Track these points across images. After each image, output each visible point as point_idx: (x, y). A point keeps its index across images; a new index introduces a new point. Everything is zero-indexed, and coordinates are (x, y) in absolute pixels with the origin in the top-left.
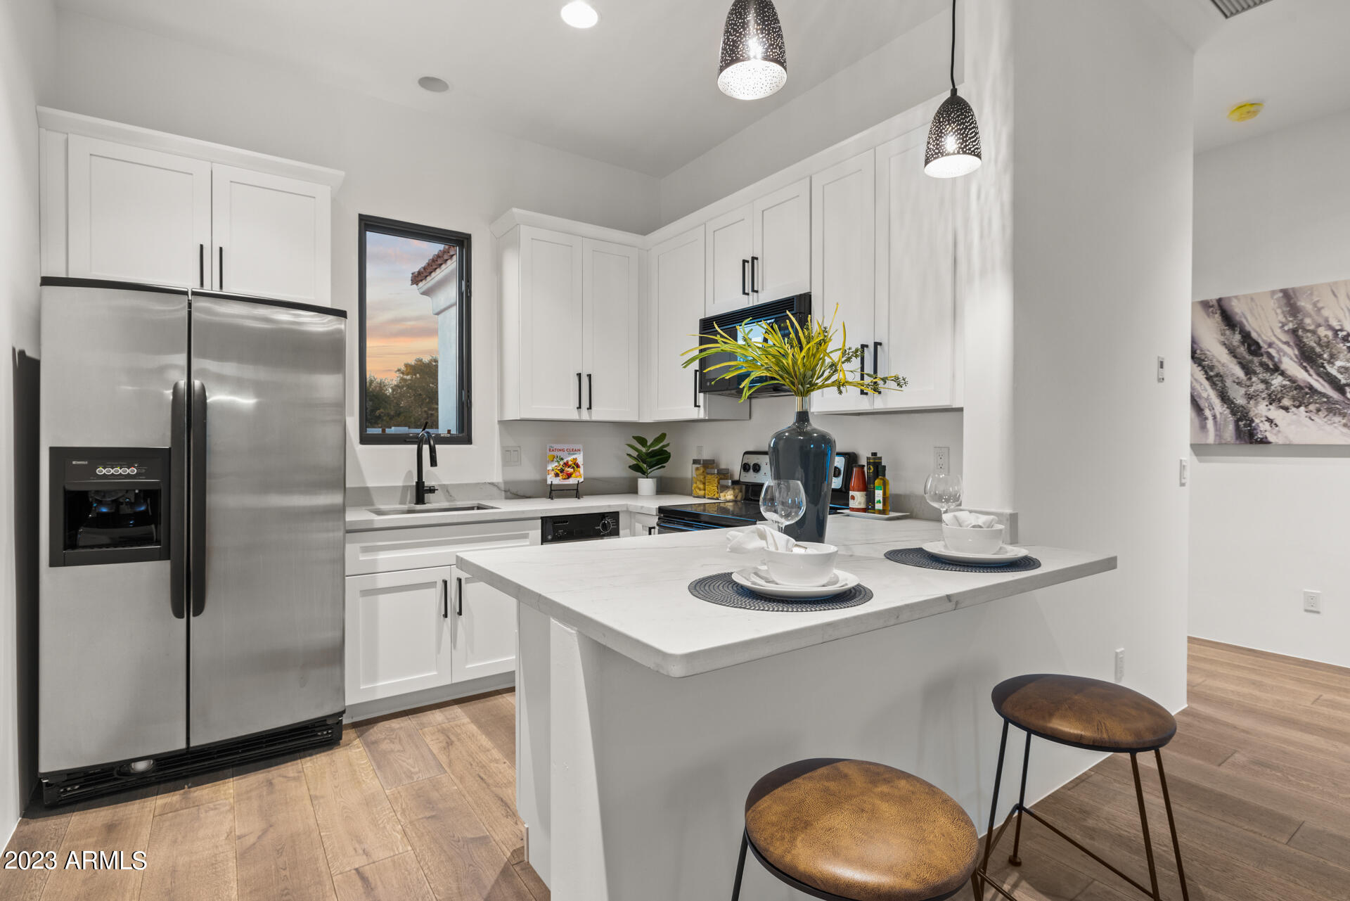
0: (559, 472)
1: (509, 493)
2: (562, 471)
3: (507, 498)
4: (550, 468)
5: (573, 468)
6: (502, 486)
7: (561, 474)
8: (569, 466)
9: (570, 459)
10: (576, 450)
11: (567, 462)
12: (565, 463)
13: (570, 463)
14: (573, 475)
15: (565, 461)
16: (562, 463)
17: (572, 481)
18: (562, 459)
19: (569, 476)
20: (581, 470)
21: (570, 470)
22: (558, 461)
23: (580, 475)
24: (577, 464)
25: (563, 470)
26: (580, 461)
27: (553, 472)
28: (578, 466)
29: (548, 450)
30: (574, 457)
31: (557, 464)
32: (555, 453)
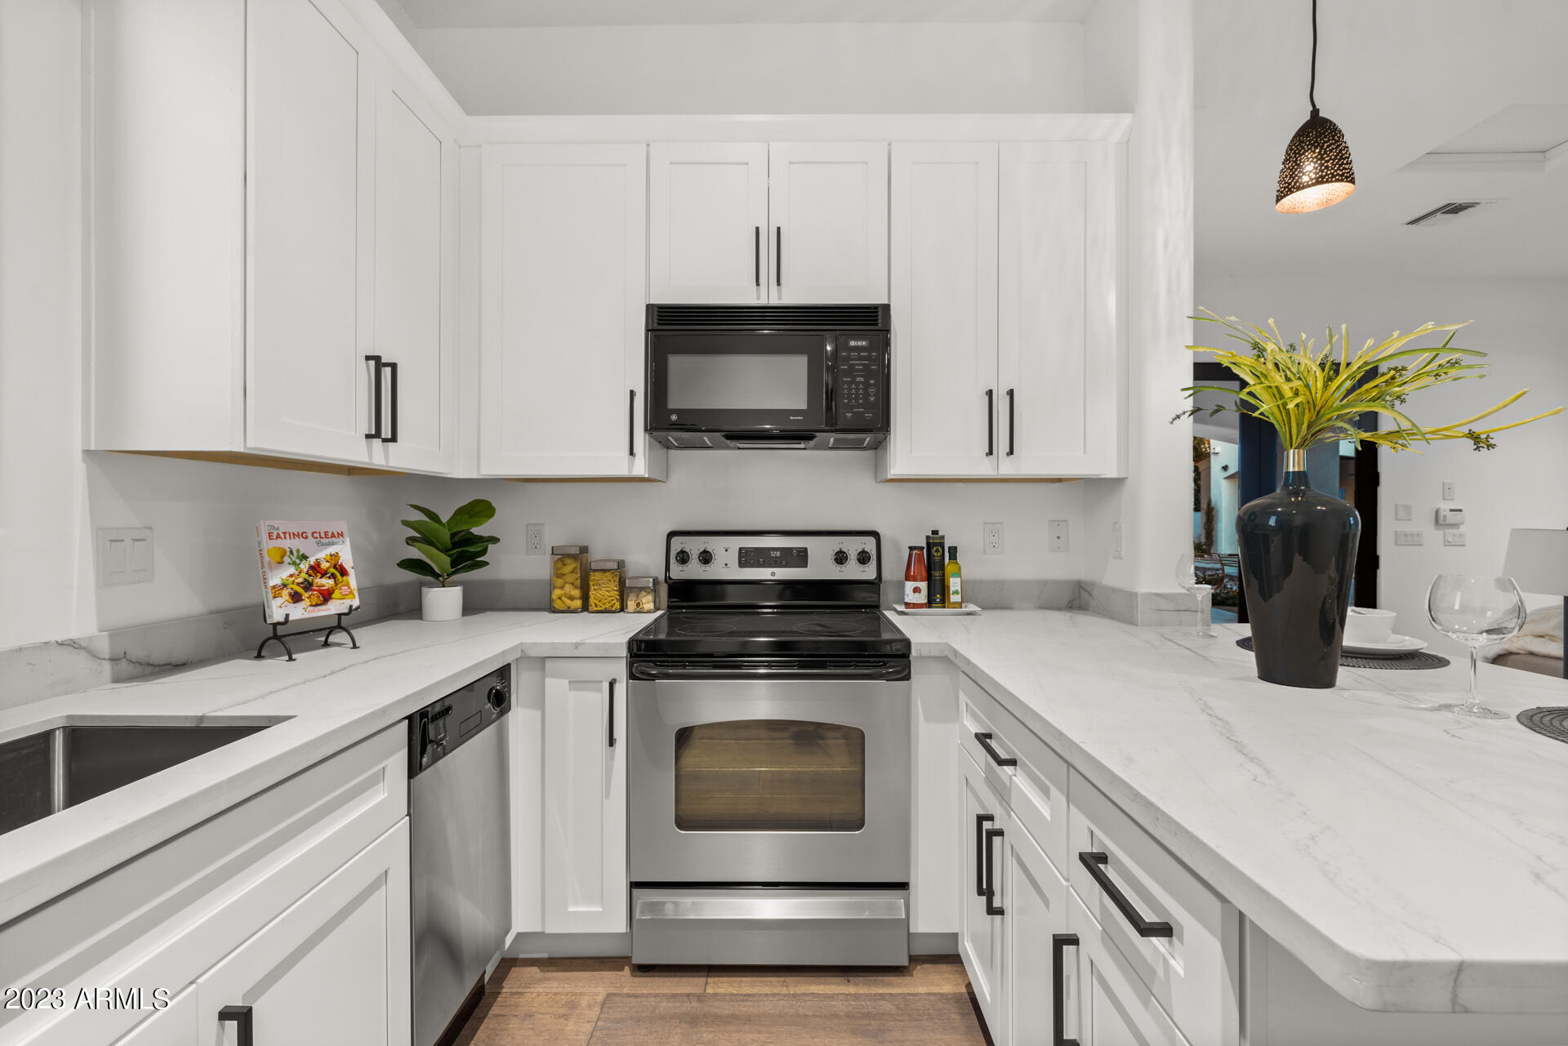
0: (300, 590)
1: (124, 663)
2: (308, 586)
3: (117, 679)
4: (275, 580)
5: (333, 576)
6: (104, 646)
7: (305, 595)
8: (324, 574)
9: (322, 555)
10: (333, 535)
11: (318, 564)
12: (311, 567)
13: (324, 565)
14: (336, 594)
15: (312, 560)
16: (304, 566)
17: (334, 607)
18: (304, 557)
19: (327, 596)
20: (352, 580)
21: (327, 583)
22: (294, 563)
23: (351, 592)
24: (341, 566)
25: (311, 584)
26: (347, 559)
27: (285, 592)
28: (343, 572)
29: (265, 537)
30: (332, 550)
31: (292, 570)
32: (287, 544)
